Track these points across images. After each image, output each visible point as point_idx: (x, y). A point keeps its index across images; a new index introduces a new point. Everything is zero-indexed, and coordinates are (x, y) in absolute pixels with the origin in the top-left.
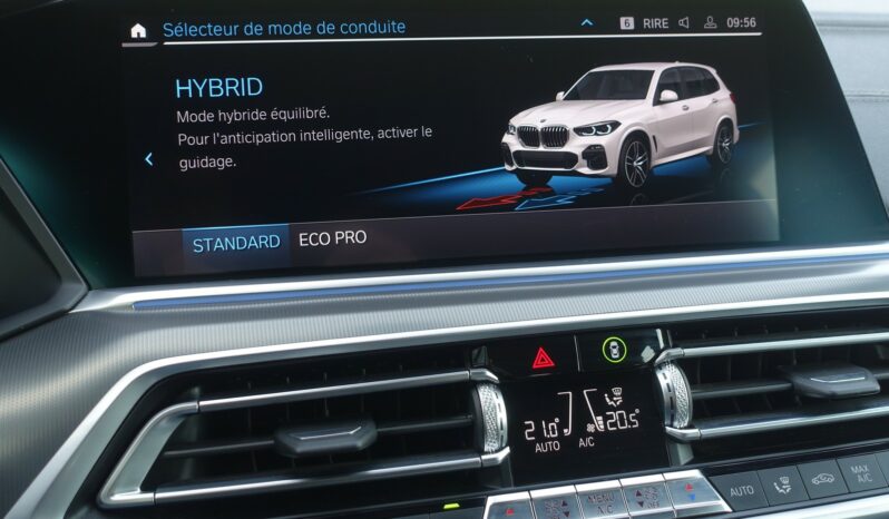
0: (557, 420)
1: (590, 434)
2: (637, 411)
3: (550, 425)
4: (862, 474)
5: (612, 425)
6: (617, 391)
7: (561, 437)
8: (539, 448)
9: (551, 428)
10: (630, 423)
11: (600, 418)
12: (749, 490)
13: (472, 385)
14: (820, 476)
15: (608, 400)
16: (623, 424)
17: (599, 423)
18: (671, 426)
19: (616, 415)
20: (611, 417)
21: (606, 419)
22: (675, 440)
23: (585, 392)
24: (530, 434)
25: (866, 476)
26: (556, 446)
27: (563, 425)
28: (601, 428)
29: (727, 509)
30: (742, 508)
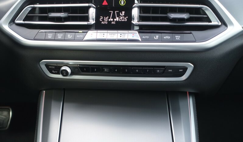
0: (108, 17)
1: (115, 21)
2: (127, 17)
3: (106, 18)
5: (120, 20)
6: (123, 12)
7: (108, 21)
8: (102, 23)
9: (106, 19)
10: (125, 20)
12: (148, 37)
13: (89, 7)
15: (121, 14)
16: (123, 20)
17: (117, 19)
18: (133, 21)
19: (122, 18)
20: (121, 18)
21: (119, 18)
22: (134, 25)
23: (116, 12)
24: (101, 19)
25: (178, 38)
26: (106, 23)
27: (109, 18)
28: (118, 20)
29: (140, 40)
30: (144, 40)
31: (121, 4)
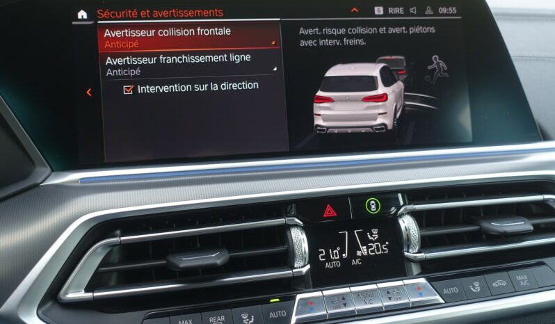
0: (338, 249)
1: (359, 257)
2: (387, 243)
3: (334, 251)
4: (523, 280)
5: (372, 251)
6: (375, 231)
7: (341, 259)
8: (327, 265)
9: (335, 254)
10: (383, 250)
11: (365, 247)
12: (455, 290)
13: (287, 227)
14: (498, 282)
15: (369, 236)
16: (378, 251)
17: (364, 250)
18: (408, 252)
19: (374, 246)
20: (371, 247)
21: (368, 247)
22: (410, 260)
23: (355, 232)
24: (322, 257)
25: (525, 282)
26: (338, 264)
27: (342, 251)
28: (365, 253)
29: (442, 301)
30: (450, 301)
31: (370, 210)
